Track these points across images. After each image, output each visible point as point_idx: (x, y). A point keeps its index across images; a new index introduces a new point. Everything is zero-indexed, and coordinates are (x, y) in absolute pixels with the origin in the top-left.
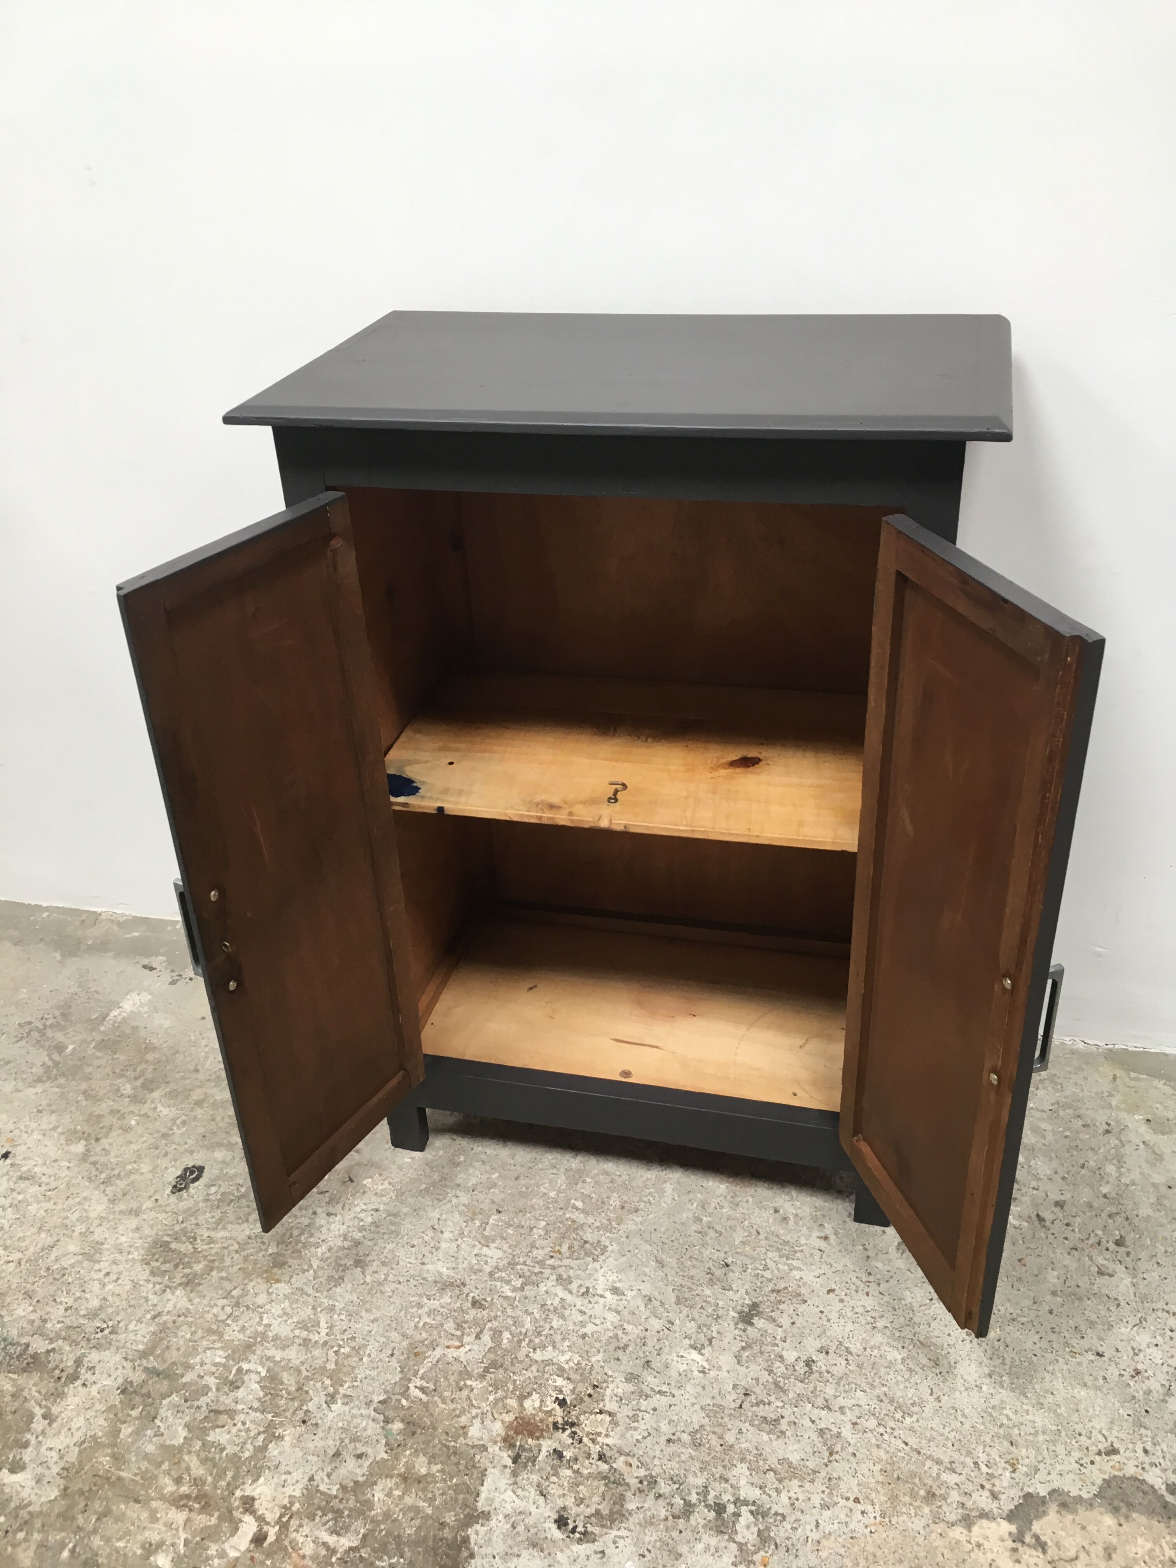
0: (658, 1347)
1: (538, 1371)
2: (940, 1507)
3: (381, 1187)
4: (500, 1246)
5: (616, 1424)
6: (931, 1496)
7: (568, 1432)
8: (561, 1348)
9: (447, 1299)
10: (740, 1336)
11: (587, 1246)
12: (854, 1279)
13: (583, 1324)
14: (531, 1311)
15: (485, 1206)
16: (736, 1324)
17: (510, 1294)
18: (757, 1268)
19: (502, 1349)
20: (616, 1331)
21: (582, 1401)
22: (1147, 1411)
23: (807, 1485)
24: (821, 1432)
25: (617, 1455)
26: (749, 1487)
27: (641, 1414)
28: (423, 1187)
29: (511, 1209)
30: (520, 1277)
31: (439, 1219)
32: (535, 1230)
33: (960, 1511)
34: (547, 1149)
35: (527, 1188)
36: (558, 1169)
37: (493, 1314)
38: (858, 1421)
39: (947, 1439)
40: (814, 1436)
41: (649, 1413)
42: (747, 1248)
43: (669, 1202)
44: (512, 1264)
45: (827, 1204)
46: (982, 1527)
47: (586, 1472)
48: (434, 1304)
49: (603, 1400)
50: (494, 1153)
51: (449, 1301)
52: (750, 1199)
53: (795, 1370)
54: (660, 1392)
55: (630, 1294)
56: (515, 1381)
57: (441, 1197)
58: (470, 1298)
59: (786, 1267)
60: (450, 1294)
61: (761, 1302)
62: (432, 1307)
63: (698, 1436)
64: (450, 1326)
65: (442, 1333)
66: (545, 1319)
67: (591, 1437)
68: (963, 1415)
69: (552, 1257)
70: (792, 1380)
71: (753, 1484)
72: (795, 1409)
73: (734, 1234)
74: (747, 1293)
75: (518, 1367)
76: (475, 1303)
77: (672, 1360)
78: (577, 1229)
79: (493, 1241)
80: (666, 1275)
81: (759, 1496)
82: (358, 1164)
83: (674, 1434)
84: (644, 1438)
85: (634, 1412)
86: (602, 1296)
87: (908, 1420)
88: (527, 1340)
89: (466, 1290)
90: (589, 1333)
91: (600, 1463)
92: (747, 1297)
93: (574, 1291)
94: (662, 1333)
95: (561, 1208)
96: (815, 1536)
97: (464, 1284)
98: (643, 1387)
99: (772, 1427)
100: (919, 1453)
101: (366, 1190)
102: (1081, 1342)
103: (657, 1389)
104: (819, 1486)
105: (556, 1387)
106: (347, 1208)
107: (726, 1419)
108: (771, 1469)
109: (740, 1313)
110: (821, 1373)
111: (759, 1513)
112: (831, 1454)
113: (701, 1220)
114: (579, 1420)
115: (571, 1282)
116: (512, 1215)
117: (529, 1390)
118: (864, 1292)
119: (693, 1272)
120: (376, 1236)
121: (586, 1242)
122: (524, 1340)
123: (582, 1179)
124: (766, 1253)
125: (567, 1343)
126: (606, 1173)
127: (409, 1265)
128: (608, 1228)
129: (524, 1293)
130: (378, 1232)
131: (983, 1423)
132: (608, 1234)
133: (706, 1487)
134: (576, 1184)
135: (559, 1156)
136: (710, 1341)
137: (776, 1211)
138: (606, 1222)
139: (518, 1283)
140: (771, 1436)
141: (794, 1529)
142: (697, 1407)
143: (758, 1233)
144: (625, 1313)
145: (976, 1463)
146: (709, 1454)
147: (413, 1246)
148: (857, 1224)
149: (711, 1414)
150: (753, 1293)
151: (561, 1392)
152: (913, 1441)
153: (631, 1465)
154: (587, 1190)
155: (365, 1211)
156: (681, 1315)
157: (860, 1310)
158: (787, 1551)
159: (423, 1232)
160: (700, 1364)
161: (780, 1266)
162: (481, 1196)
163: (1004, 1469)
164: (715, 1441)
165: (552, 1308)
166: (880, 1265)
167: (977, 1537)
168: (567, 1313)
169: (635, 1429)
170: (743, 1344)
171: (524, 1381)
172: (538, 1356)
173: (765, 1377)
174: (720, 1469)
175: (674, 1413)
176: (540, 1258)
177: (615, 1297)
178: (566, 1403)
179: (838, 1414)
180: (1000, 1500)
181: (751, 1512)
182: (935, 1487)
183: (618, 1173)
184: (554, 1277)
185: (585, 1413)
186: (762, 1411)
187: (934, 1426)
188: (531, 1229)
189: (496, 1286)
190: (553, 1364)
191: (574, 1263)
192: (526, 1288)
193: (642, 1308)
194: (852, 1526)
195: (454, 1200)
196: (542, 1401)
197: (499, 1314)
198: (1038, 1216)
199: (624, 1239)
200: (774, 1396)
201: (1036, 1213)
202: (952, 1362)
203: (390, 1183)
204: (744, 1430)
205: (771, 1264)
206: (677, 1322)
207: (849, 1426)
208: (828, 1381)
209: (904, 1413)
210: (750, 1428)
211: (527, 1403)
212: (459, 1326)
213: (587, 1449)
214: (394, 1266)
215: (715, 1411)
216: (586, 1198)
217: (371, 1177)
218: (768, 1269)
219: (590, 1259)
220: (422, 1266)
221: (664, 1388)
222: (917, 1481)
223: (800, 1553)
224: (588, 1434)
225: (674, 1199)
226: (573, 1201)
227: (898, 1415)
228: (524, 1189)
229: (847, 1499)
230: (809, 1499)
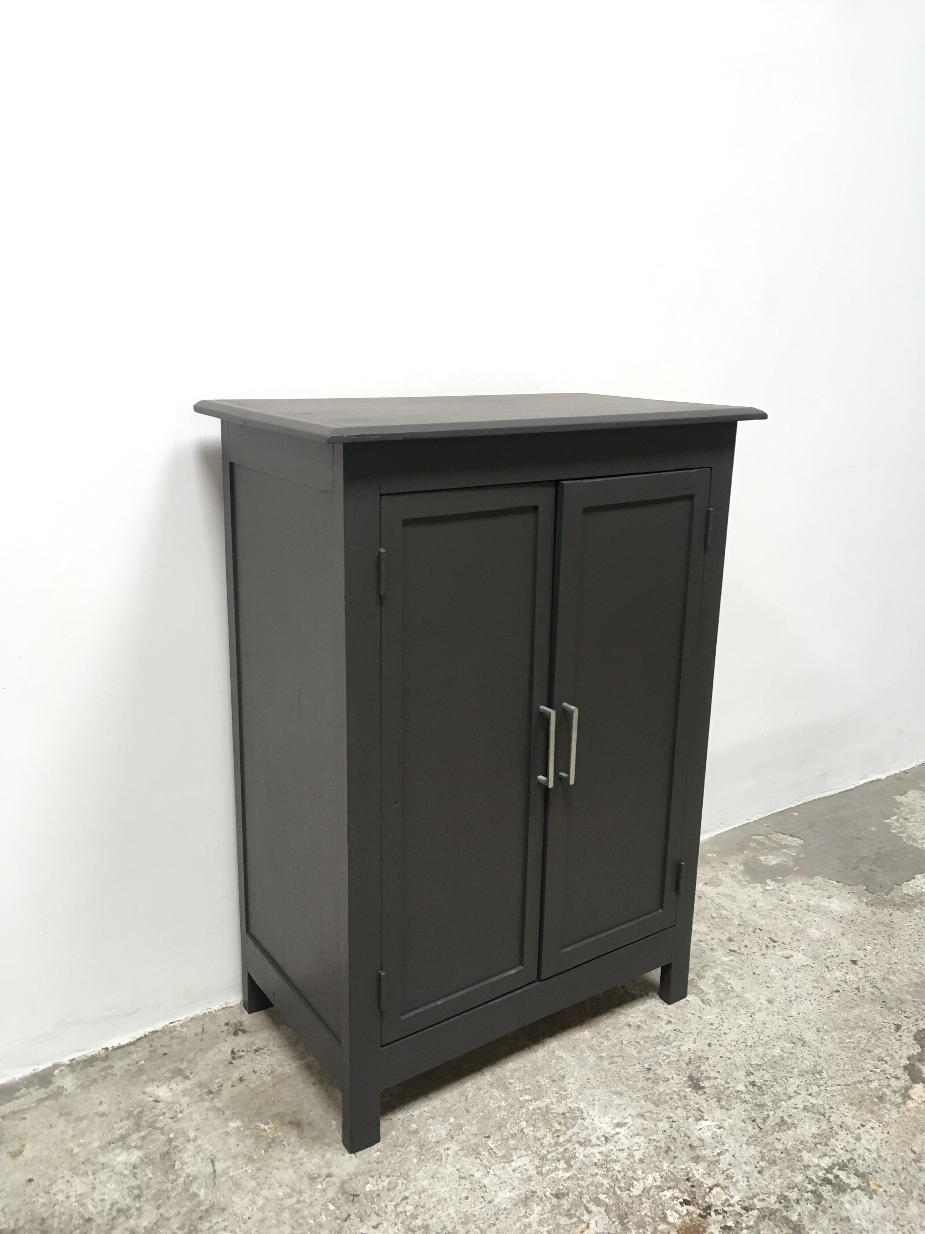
0: (683, 1135)
1: (649, 1199)
2: (890, 1100)
3: (385, 1184)
4: (519, 1155)
5: (726, 1187)
6: (881, 1098)
7: (713, 1213)
8: (640, 1177)
9: (537, 1209)
10: (708, 1097)
11: (567, 1115)
12: (709, 1031)
13: (631, 1156)
14: (594, 1173)
15: (473, 1140)
16: (697, 1093)
17: (568, 1175)
18: (664, 1060)
19: (612, 1205)
20: (652, 1144)
21: (694, 1193)
22: (884, 1002)
23: (838, 1137)
24: (805, 1108)
25: (751, 1202)
26: (821, 1160)
27: (728, 1172)
28: (415, 1161)
29: (493, 1130)
30: (559, 1161)
31: (458, 1170)
32: (524, 1130)
33: (898, 1095)
34: (458, 1083)
35: (483, 1112)
36: (484, 1088)
37: (577, 1193)
38: (809, 1092)
39: (848, 1070)
40: (805, 1114)
41: (730, 1168)
42: (645, 1053)
43: (572, 1060)
44: (543, 1158)
45: (645, 1006)
46: (914, 1094)
47: (752, 1223)
48: (534, 1218)
49: (702, 1182)
50: (430, 1107)
51: (540, 1208)
52: (609, 1029)
53: (753, 1092)
54: (719, 1154)
55: (629, 1120)
56: (646, 1215)
57: (437, 1157)
58: (550, 1196)
59: (675, 1049)
60: (534, 1204)
61: (690, 1073)
62: (537, 1220)
63: (767, 1158)
64: (563, 1221)
65: (566, 1227)
66: (608, 1170)
67: (726, 1204)
68: (837, 1055)
69: (558, 1136)
70: (759, 1097)
71: (820, 1157)
72: (781, 1109)
73: (627, 1052)
74: (679, 1075)
75: (636, 1206)
76: (558, 1196)
77: (700, 1134)
78: (547, 1111)
79: (511, 1155)
80: (630, 1097)
81: (831, 1161)
82: (343, 1183)
83: (756, 1167)
84: (748, 1181)
85: (725, 1175)
86: (617, 1134)
87: (824, 1075)
88: (616, 1189)
89: (539, 1193)
90: (641, 1157)
91: (750, 1212)
92: (681, 1077)
93: (599, 1143)
94: (673, 1126)
95: (521, 1107)
96: (875, 1155)
97: (534, 1192)
98: (708, 1159)
99: (786, 1125)
100: (849, 1085)
101: (377, 1192)
102: (824, 991)
103: (715, 1154)
104: (842, 1134)
105: (670, 1198)
106: (380, 1213)
107: (764, 1139)
108: (816, 1144)
109: (690, 1086)
110: (764, 1084)
111: (843, 1167)
112: (824, 1116)
113: (602, 1057)
114: (708, 1203)
115: (590, 1141)
116: (499, 1133)
117: (660, 1213)
118: (723, 1034)
119: (640, 1085)
120: (431, 1212)
121: (564, 1114)
122: (614, 1189)
123: (507, 1084)
124: (656, 1050)
125: (639, 1172)
126: (515, 1070)
127: (483, 1210)
128: (561, 1098)
129: (574, 1168)
130: (429, 1210)
131: (848, 1053)
132: (568, 1100)
133: (807, 1177)
134: (508, 1088)
135: (473, 1081)
136: (699, 1110)
137: (629, 1026)
138: (557, 1095)
139: (562, 1165)
140: (792, 1129)
141: (864, 1160)
142: (745, 1146)
143: (638, 1042)
144: (641, 1132)
145: (871, 1071)
146: (784, 1161)
147: (467, 1198)
148: (672, 1005)
149: (756, 1143)
150: (680, 1073)
151: (677, 1198)
152: (839, 1082)
153: (764, 1199)
154: (519, 1086)
155: (398, 1204)
156: (667, 1110)
157: (734, 1043)
158: (877, 1172)
159: (459, 1185)
160: (713, 1125)
161: (671, 1050)
162: (463, 1137)
163: (882, 1064)
164: (777, 1154)
165: (603, 1162)
166: (709, 1017)
167: (918, 1099)
168: (614, 1157)
169: (738, 1181)
170: (715, 1099)
171: (651, 1211)
172: (635, 1192)
173: (748, 1107)
174: (798, 1163)
175: (740, 1158)
176: (553, 1142)
177: (623, 1128)
178: (688, 1201)
179: (798, 1096)
180: (900, 1078)
181: (839, 1169)
182: (875, 1093)
183: (522, 1065)
184: (577, 1146)
185: (704, 1197)
186: (770, 1122)
187: (836, 1069)
188: (522, 1131)
189: (553, 1177)
190: (651, 1188)
191: (575, 1129)
192: (572, 1163)
193: (646, 1123)
194: (878, 1137)
195: (449, 1152)
196: (676, 1211)
197: (579, 1189)
198: (730, 950)
199: (580, 1097)
200: (765, 1111)
201: (728, 950)
202: (799, 1037)
203: (388, 1176)
204: (779, 1138)
205: (667, 1053)
206: (672, 1115)
207: (809, 1097)
208: (772, 1085)
209: (818, 1073)
210: (779, 1134)
211: (671, 1219)
212: (569, 1216)
213: (733, 1213)
214: (474, 1219)
215: (752, 1141)
216: (525, 1091)
217: (368, 1183)
218: (669, 1056)
219: (580, 1121)
220: (492, 1204)
221: (718, 1151)
222: (867, 1097)
223: (882, 1168)
224: (723, 1205)
225: (573, 1057)
226: (521, 1099)
227: (818, 1076)
228: (481, 1114)
229: (859, 1128)
230: (848, 1142)
